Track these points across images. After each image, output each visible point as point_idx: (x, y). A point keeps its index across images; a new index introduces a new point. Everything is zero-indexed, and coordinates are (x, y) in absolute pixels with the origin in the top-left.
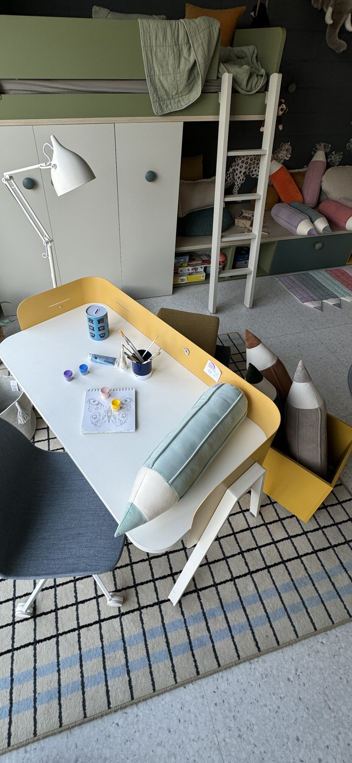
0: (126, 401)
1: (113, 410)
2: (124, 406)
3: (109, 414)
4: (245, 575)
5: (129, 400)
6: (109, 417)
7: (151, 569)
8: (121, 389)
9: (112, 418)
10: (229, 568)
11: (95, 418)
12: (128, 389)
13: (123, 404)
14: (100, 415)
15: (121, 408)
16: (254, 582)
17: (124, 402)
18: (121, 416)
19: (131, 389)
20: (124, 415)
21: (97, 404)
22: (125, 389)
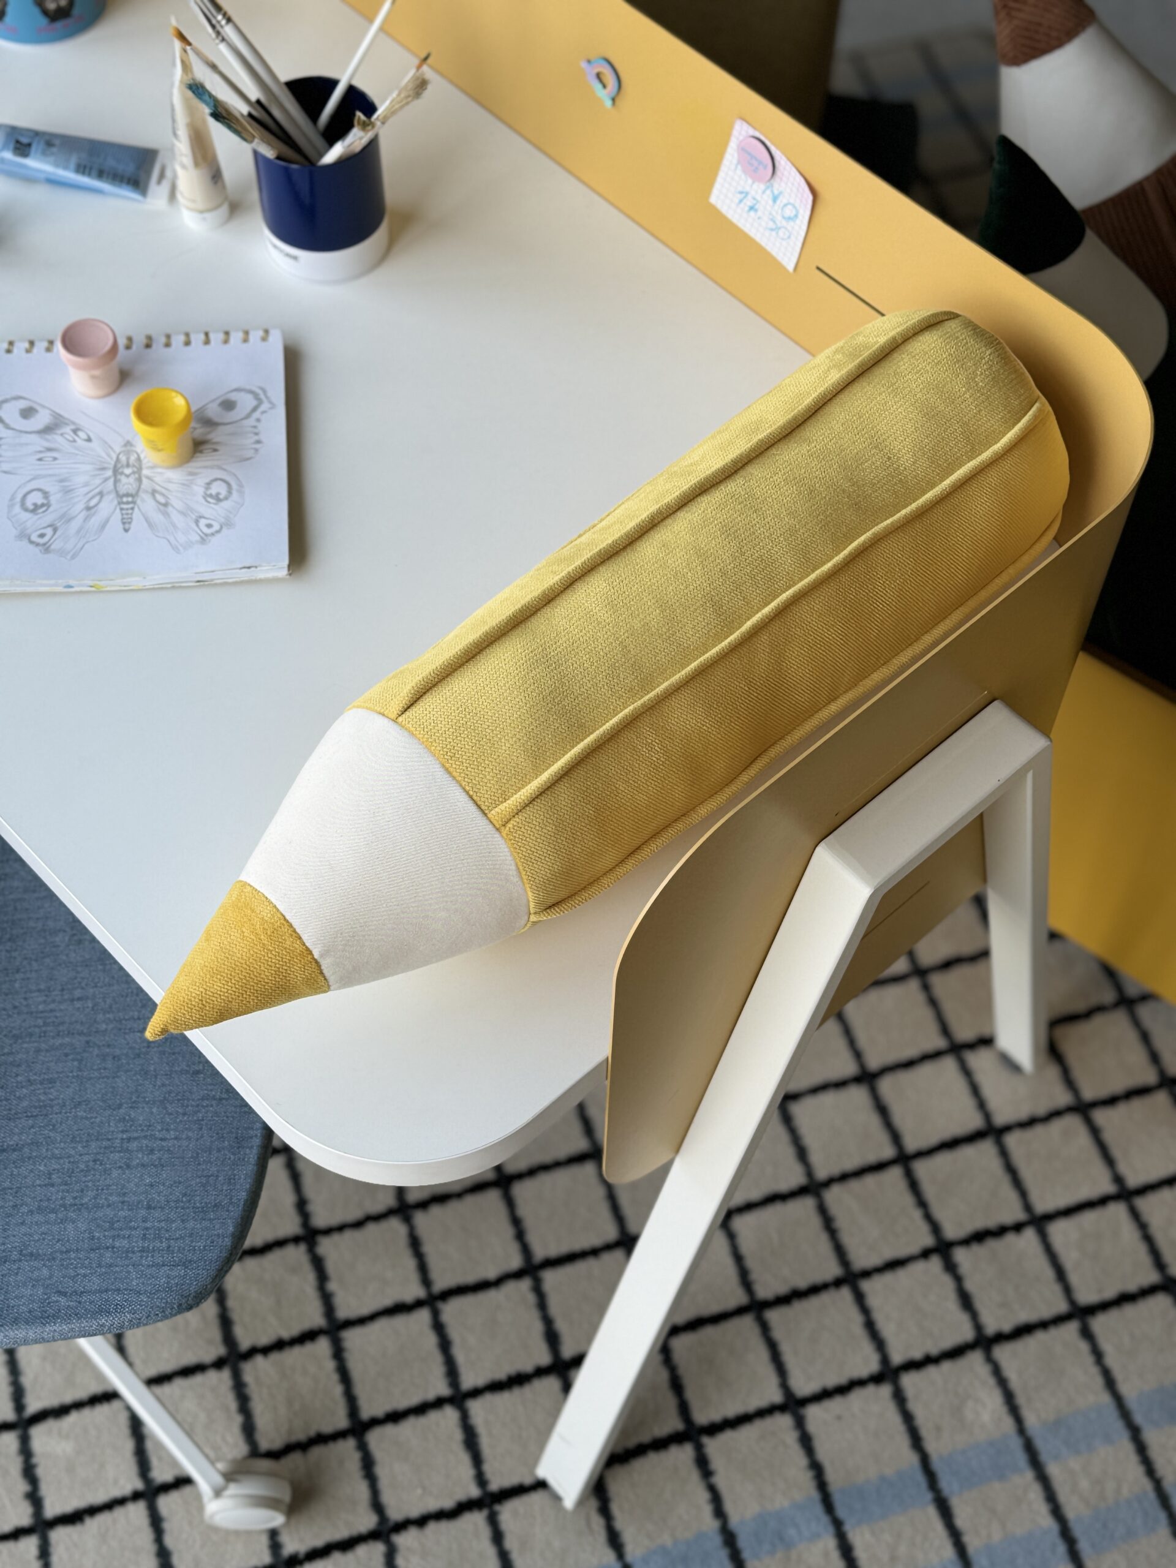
0: (228, 405)
1: (148, 456)
2: (216, 435)
3: (127, 484)
4: (955, 1353)
5: (246, 402)
6: (127, 501)
7: (445, 1345)
8: (197, 338)
9: (146, 504)
10: (870, 1326)
11: (36, 508)
12: (236, 337)
13: (209, 423)
14: (67, 491)
15: (198, 446)
16: (1002, 1382)
17: (214, 411)
18: (199, 490)
19: (255, 335)
20: (218, 488)
21: (48, 430)
22: (216, 338)
